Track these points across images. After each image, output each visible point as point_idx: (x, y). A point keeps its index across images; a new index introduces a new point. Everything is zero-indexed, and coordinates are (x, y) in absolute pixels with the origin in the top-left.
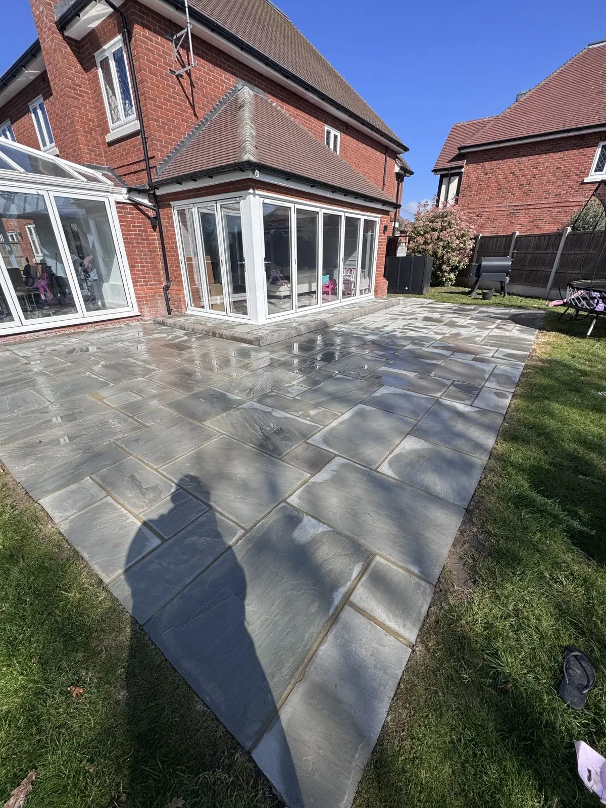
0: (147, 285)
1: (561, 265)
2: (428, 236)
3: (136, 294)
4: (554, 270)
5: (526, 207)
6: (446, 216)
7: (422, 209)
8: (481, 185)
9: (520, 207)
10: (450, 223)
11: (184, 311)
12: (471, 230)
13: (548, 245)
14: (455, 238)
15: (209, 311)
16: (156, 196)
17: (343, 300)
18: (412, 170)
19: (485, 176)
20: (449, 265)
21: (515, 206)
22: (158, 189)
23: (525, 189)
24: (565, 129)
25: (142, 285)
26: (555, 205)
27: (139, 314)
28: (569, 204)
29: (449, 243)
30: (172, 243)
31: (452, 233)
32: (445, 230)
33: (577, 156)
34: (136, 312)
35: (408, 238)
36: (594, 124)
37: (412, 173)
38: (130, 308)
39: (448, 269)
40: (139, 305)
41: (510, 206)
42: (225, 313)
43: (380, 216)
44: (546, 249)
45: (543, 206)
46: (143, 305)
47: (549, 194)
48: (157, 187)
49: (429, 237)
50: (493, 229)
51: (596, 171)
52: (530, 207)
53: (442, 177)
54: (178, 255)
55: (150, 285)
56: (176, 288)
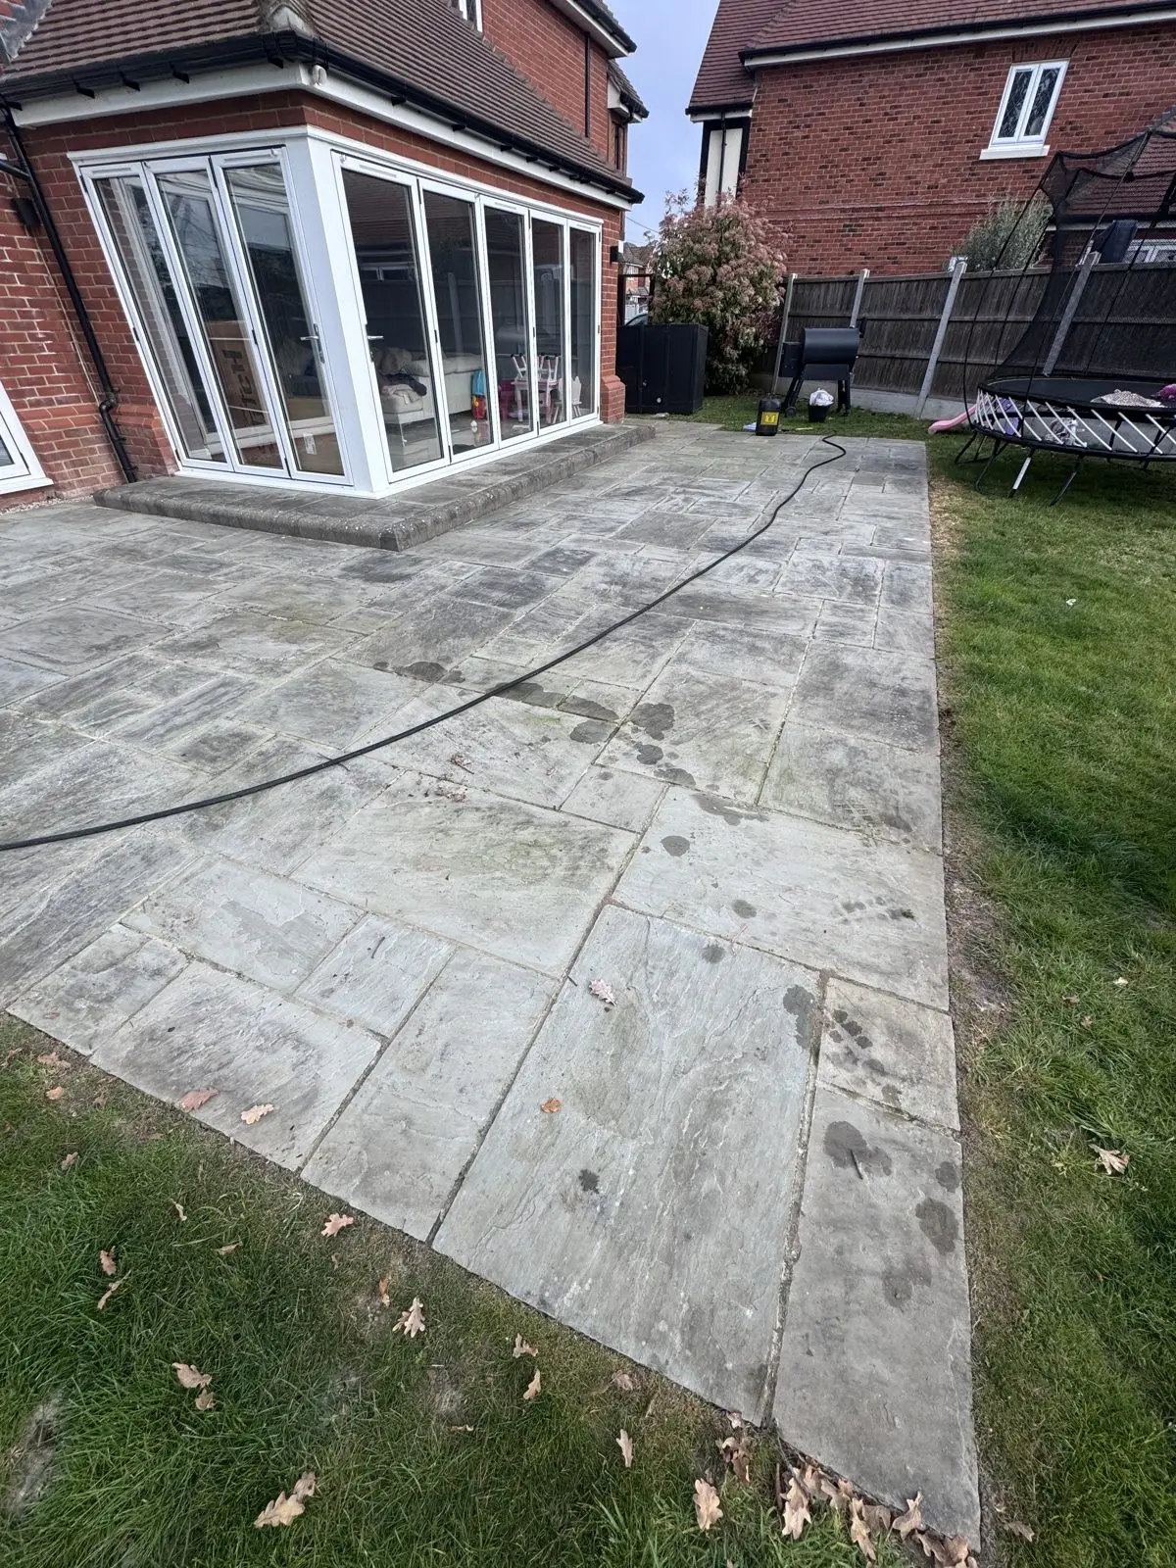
0: (50, 402)
1: (949, 345)
2: (692, 275)
3: (27, 428)
4: (933, 358)
5: (875, 214)
6: (728, 228)
7: (675, 209)
8: (787, 154)
9: (861, 214)
10: (735, 245)
11: (170, 471)
12: (776, 264)
13: (922, 302)
14: (746, 282)
15: (240, 468)
16: (15, 128)
17: (542, 431)
18: (646, 105)
19: (798, 134)
20: (736, 347)
21: (854, 210)
22: (19, 107)
23: (873, 169)
24: (951, 23)
25: (38, 403)
26: (927, 211)
27: (50, 482)
28: (951, 210)
29: (734, 295)
30: (99, 280)
31: (741, 270)
32: (727, 263)
33: (970, 94)
34: (39, 478)
35: (648, 280)
36: (1004, 17)
37: (644, 114)
38: (18, 467)
39: (735, 354)
40: (42, 459)
41: (843, 211)
42: (283, 472)
43: (601, 221)
44: (921, 310)
45: (905, 212)
46: (55, 457)
47: (917, 183)
48: (11, 99)
49: (695, 277)
50: (813, 264)
51: (1001, 135)
52: (881, 214)
53: (709, 127)
54: (122, 317)
55: (60, 402)
56: (135, 408)
